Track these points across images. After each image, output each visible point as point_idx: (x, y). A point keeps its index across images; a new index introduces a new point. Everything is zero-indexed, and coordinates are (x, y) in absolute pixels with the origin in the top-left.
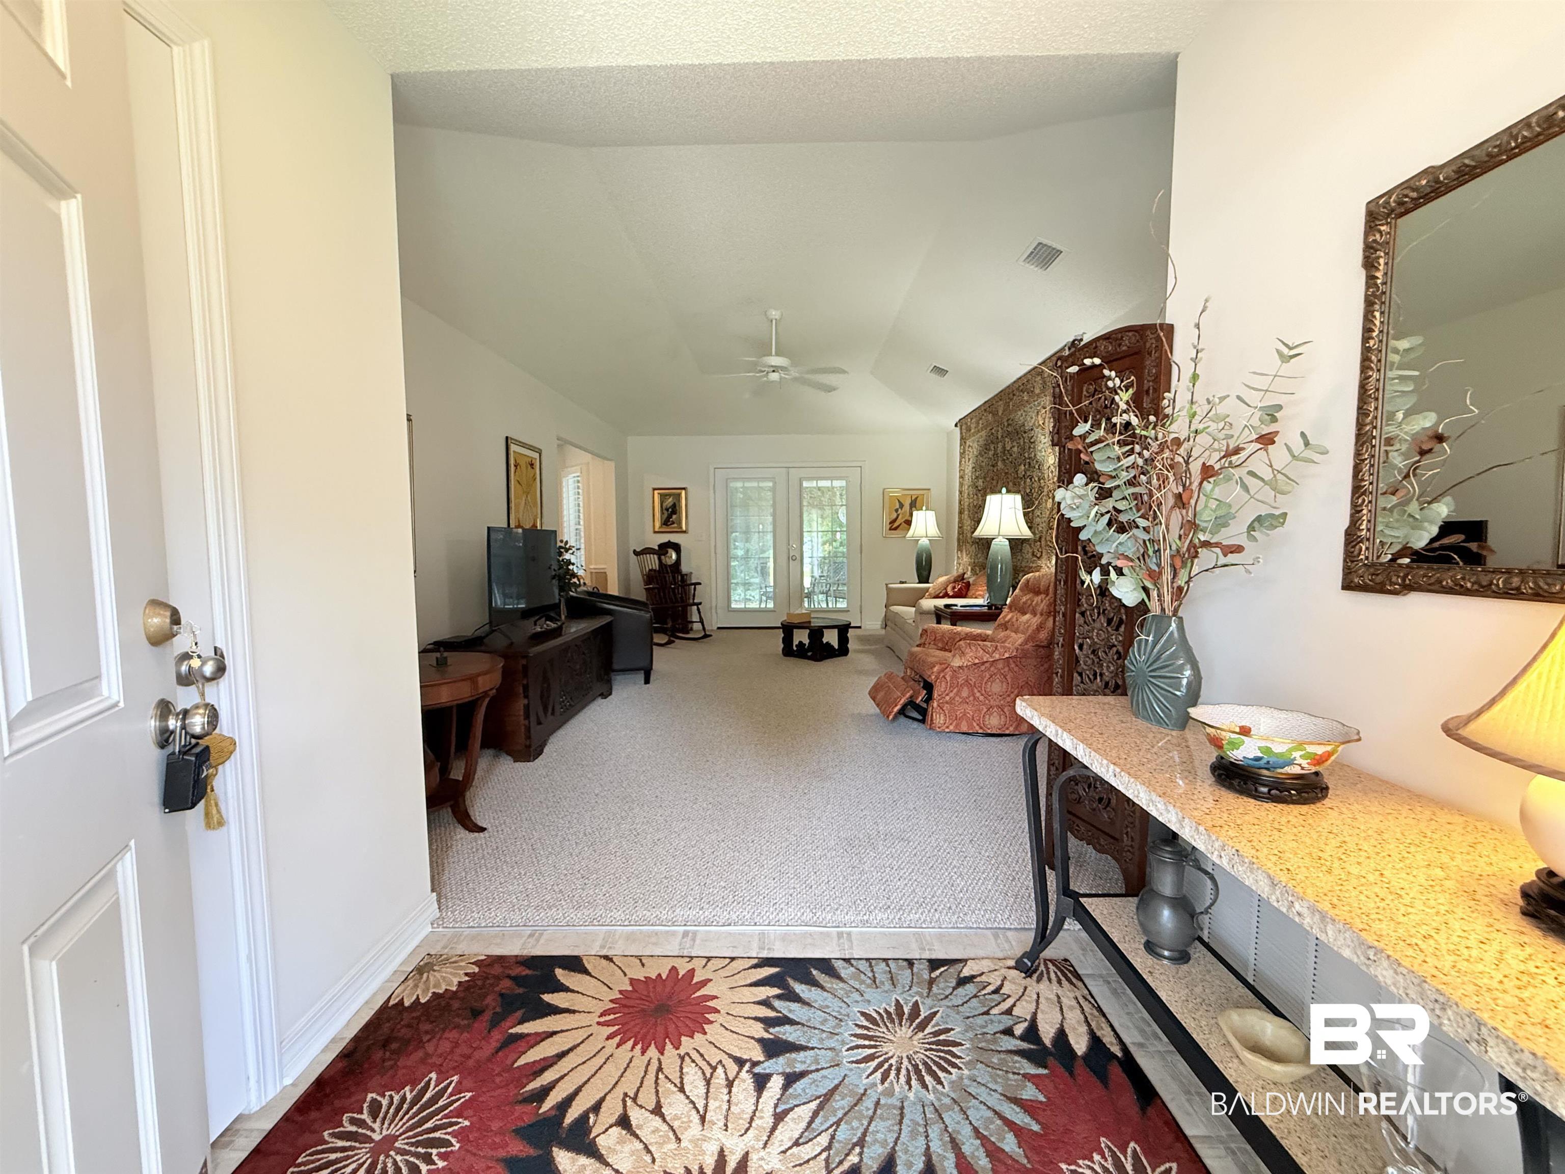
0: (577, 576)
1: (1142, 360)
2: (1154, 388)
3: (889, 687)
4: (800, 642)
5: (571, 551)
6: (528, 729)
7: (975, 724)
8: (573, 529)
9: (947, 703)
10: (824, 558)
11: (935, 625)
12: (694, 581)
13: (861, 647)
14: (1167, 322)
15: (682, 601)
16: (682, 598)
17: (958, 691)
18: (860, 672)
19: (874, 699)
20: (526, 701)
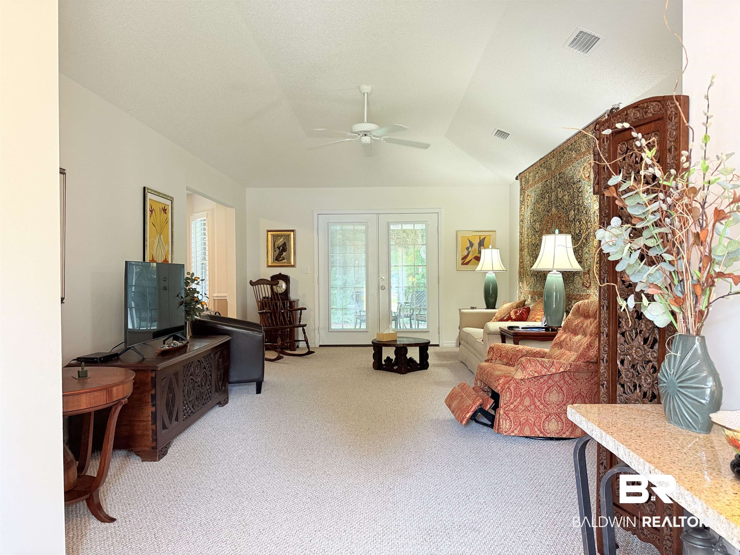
0: (201, 303)
1: (665, 125)
2: (675, 147)
3: (462, 396)
4: (388, 358)
5: (196, 282)
6: (155, 433)
7: (536, 430)
8: (199, 263)
9: (512, 410)
10: (409, 288)
11: (500, 344)
12: (300, 306)
13: (439, 362)
14: (684, 94)
15: (290, 323)
16: (290, 321)
17: (521, 400)
18: (438, 383)
19: (449, 406)
20: (154, 409)
